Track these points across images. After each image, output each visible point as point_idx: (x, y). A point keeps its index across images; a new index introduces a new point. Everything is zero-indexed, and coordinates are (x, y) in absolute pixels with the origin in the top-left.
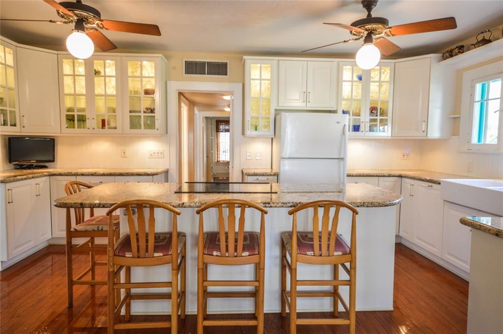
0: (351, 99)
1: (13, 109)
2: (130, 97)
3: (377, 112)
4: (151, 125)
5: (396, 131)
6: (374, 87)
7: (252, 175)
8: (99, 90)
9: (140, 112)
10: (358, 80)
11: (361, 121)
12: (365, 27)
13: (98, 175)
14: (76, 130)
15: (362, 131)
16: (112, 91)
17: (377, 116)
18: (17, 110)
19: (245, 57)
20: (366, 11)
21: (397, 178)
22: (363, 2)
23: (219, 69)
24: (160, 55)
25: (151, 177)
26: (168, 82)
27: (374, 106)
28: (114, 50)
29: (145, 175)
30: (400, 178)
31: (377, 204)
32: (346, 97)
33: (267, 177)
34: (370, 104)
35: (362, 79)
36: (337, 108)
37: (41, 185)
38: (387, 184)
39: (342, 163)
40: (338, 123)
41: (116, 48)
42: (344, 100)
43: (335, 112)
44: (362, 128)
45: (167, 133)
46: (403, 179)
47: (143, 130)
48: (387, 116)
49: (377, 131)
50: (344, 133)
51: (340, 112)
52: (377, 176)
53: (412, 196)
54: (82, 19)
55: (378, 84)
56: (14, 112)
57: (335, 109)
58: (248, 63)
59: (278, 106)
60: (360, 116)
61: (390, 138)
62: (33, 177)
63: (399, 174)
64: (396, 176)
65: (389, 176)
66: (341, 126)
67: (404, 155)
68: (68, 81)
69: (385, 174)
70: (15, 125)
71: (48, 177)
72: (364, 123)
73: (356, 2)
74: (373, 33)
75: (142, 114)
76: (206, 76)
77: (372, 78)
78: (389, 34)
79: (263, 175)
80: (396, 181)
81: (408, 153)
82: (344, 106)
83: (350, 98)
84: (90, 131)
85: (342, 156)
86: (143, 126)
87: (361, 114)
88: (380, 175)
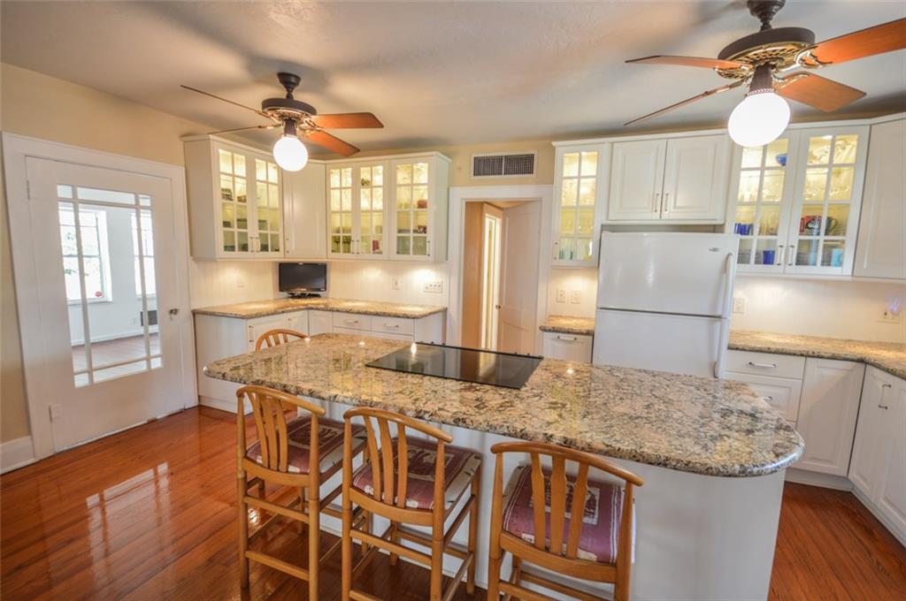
0: (758, 203)
1: (274, 232)
2: (399, 212)
3: (819, 228)
4: (421, 249)
5: (865, 266)
6: (815, 177)
7: (550, 331)
8: (365, 204)
9: (408, 231)
10: (779, 165)
11: (779, 244)
12: (750, 54)
13: (353, 313)
14: (341, 255)
15: (779, 265)
16: (378, 205)
17: (818, 234)
18: (280, 233)
19: (554, 144)
20: (759, 20)
21: (854, 363)
22: (750, 4)
23: (521, 165)
24: (434, 153)
25: (411, 320)
26: (451, 189)
27: (811, 214)
28: (357, 154)
29: (403, 317)
30: (861, 366)
31: (703, 468)
32: (747, 199)
33: (575, 336)
34: (804, 209)
35: (787, 163)
36: (725, 220)
37: (295, 321)
38: (827, 373)
39: (718, 324)
40: (715, 250)
41: (359, 150)
42: (743, 204)
43: (716, 229)
44: (780, 257)
45: (447, 259)
46: (869, 367)
47: (411, 256)
48: (844, 234)
49: (815, 264)
50: (725, 268)
51: (730, 228)
52: (802, 355)
53: (886, 408)
54: (290, 119)
55: (826, 170)
56: (277, 235)
57: (720, 222)
58: (559, 151)
59: (607, 219)
60: (776, 234)
61: (850, 278)
62: (283, 312)
63: (859, 356)
64: (852, 360)
65: (834, 358)
66: (720, 256)
67: (886, 314)
68: (335, 194)
69: (822, 354)
70: (278, 250)
71: (306, 311)
72: (784, 249)
73: (734, 6)
74: (774, 66)
75: (411, 235)
76: (503, 176)
77: (815, 158)
78: (813, 61)
79: (568, 332)
80: (851, 370)
81: (895, 309)
82: (743, 216)
83: (756, 200)
84: (354, 256)
85: (719, 313)
86: (411, 251)
87: (779, 232)
88: (810, 353)
